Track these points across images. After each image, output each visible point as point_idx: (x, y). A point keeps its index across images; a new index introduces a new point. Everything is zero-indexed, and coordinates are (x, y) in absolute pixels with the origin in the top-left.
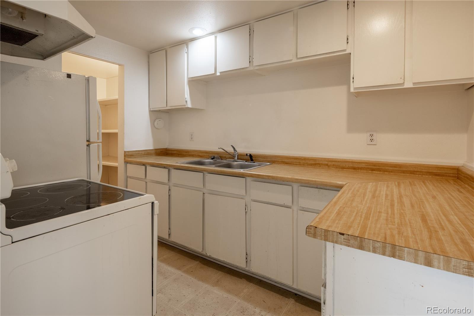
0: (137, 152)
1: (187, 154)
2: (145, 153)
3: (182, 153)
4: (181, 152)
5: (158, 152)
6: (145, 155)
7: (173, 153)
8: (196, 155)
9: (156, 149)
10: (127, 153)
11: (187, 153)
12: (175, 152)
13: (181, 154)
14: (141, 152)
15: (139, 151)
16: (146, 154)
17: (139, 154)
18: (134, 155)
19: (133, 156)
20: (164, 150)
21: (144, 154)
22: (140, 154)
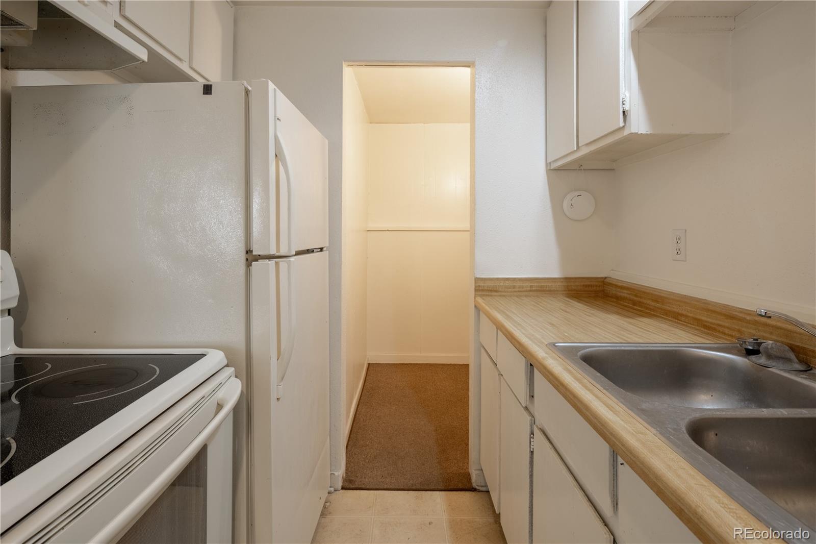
0: (507, 283)
1: (658, 305)
2: (531, 286)
3: (645, 301)
4: (641, 297)
5: (573, 288)
6: (531, 293)
7: (619, 294)
8: (687, 316)
9: (567, 279)
10: (481, 284)
11: (657, 301)
12: (625, 294)
13: (640, 304)
14: (521, 284)
15: (514, 280)
16: (534, 291)
17: (514, 287)
18: (500, 289)
19: (496, 291)
20: (594, 283)
21: (529, 288)
22: (517, 290)
